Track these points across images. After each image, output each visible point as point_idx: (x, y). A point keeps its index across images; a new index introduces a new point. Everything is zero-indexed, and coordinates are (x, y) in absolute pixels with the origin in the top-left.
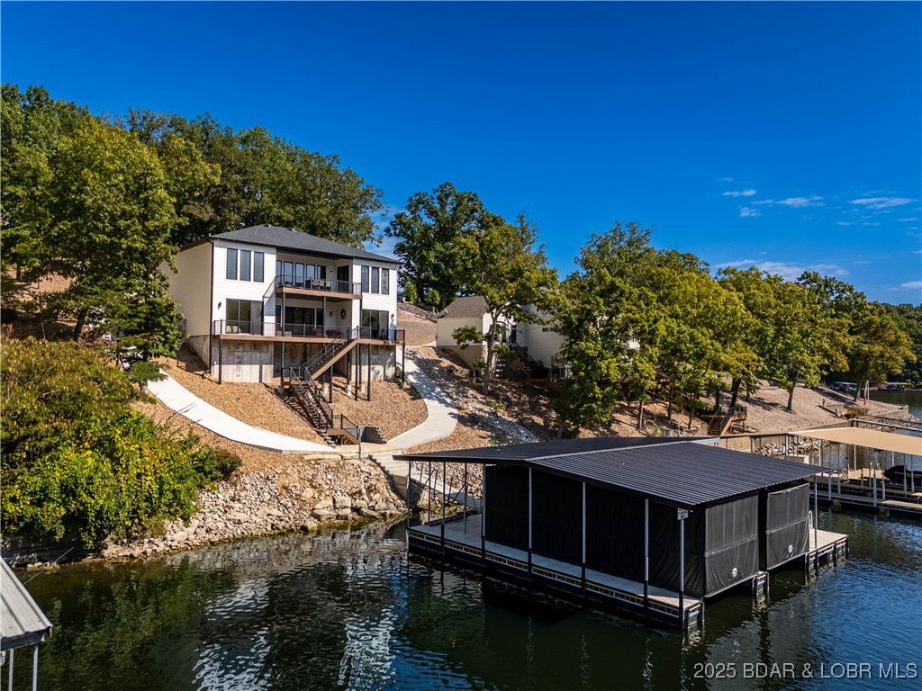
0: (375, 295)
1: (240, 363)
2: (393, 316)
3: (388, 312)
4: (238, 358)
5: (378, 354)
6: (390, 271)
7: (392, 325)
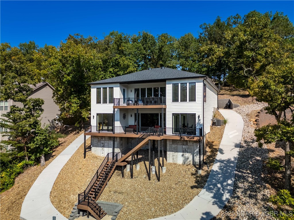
0: (184, 103)
1: (103, 146)
2: (199, 117)
3: (195, 114)
4: (102, 144)
5: (187, 144)
6: (196, 83)
7: (199, 123)
